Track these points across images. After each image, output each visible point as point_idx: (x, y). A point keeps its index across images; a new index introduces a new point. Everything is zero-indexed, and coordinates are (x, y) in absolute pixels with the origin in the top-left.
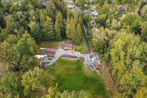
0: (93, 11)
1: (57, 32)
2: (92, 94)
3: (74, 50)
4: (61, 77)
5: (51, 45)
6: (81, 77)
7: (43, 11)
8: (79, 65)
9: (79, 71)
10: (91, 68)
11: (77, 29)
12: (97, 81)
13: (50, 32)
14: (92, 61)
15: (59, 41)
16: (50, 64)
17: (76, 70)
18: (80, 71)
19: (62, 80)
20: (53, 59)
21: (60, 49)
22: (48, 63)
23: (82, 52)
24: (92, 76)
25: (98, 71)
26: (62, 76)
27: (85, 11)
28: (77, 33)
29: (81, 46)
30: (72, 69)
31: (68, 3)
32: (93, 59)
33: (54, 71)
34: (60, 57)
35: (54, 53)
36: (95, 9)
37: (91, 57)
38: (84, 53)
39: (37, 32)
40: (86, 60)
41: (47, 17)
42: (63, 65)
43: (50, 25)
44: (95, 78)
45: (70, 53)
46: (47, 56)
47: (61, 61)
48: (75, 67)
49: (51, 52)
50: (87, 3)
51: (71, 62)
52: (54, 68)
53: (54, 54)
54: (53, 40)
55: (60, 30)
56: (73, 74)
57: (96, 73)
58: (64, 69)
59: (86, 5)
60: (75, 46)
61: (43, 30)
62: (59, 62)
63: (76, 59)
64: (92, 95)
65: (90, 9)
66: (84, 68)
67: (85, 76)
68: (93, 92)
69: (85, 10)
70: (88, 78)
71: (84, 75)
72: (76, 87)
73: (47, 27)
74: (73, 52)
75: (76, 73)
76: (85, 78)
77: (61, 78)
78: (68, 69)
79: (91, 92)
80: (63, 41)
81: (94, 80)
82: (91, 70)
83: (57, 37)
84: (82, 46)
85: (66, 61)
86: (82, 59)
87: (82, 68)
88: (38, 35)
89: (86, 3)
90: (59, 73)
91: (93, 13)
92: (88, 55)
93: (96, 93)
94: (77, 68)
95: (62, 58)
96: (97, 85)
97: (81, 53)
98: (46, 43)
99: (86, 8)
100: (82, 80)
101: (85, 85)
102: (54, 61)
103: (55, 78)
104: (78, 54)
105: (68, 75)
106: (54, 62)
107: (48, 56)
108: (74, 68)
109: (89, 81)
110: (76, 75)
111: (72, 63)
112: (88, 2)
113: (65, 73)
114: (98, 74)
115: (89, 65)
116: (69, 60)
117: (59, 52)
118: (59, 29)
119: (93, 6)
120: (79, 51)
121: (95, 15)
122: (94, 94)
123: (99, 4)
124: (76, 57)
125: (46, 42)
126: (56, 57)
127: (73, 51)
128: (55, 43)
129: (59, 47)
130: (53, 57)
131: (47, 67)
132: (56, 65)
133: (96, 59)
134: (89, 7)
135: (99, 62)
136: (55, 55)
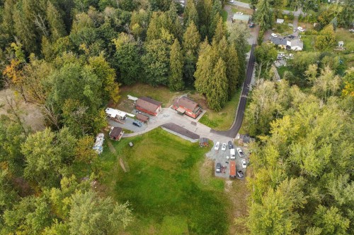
0: (292, 37)
1: (174, 70)
2: (190, 230)
3: (199, 118)
4: (140, 168)
5: (154, 95)
6: (181, 184)
7: (159, 15)
8: (194, 156)
9: (186, 168)
10: (218, 170)
11: (214, 70)
12: (215, 204)
13: (158, 64)
14: (229, 156)
15: (175, 90)
16: (131, 135)
17: (180, 165)
18: (188, 170)
19: (140, 176)
20: (143, 125)
21: (169, 109)
22: (128, 132)
23: (216, 129)
24: (211, 188)
25: (229, 182)
26: (144, 169)
27: (273, 34)
28: (213, 82)
29: (221, 113)
30: (172, 159)
31: (239, 8)
32: (232, 152)
33: (131, 152)
34: (160, 127)
35: (153, 114)
36: (300, 34)
37: (231, 146)
38: (219, 132)
39: (128, 60)
40: (217, 148)
41: (163, 31)
42: (158, 144)
43: (162, 50)
44: (215, 195)
45: (186, 123)
46: (133, 116)
47: (156, 135)
48: (182, 157)
49: (145, 111)
50: (285, 17)
51: (178, 143)
52: (136, 146)
53: (150, 117)
54: (161, 85)
55: (180, 66)
56: (168, 171)
57: (222, 185)
58: (155, 155)
59: (280, 21)
60: (204, 112)
61: (143, 57)
62: (152, 137)
63: (193, 141)
64: (187, 231)
65: (287, 33)
66: (201, 165)
67: (193, 184)
68: (192, 226)
69: (275, 32)
70: (199, 190)
71: (193, 181)
72: (161, 200)
73: (154, 52)
74: (195, 124)
75: (177, 171)
76: (190, 188)
77: (139, 173)
78: (163, 158)
79: (189, 224)
80: (186, 92)
81: (209, 199)
82: (216, 174)
83: (171, 81)
84: (223, 114)
85: (168, 139)
86: (208, 144)
87: (197, 164)
88: (129, 66)
89: (283, 16)
90: (139, 159)
91: (289, 43)
92: (225, 140)
93: (199, 231)
94: (185, 162)
95: (164, 129)
96: (210, 212)
97: (212, 131)
98: (145, 89)
99: (279, 28)
100: (183, 190)
101: (183, 204)
102: (143, 132)
103: (126, 168)
104: (203, 131)
105: (158, 169)
106: (143, 135)
107: (136, 118)
108: (178, 158)
109: (197, 198)
110: (173, 175)
111: (179, 146)
112: (288, 15)
113: (153, 163)
114: (227, 190)
115: (216, 162)
116: (177, 139)
117: (164, 116)
118: (178, 62)
119: (298, 26)
120: (211, 124)
121: (293, 48)
122: (194, 230)
123: (315, 24)
124: (194, 136)
125: (146, 86)
126: (151, 123)
127: (196, 121)
128: (163, 93)
129: (168, 104)
130: (145, 122)
131: (122, 139)
132: (143, 142)
133: (241, 153)
134: (286, 27)
135: (244, 162)
136: (152, 120)
